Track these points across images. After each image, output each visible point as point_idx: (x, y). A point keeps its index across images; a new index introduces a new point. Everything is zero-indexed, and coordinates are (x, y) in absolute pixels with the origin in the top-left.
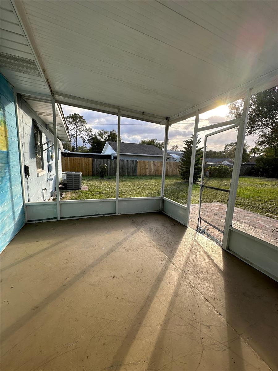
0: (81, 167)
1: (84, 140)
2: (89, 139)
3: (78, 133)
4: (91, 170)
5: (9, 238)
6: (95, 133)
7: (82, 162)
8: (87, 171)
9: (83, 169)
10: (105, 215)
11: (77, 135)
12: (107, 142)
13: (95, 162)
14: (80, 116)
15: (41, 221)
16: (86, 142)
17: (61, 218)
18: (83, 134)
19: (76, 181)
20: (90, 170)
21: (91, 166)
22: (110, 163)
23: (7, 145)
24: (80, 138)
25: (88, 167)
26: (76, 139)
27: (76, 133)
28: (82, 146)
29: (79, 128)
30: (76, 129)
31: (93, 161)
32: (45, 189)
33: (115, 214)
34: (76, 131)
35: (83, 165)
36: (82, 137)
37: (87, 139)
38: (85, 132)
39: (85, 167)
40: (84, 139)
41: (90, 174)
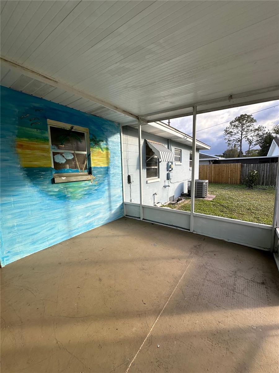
0: (226, 174)
1: (250, 143)
2: (258, 139)
3: (244, 136)
4: (239, 178)
5: (103, 222)
6: (268, 131)
7: (228, 168)
8: (234, 178)
9: (228, 177)
10: (178, 229)
11: (242, 138)
12: (274, 140)
13: (245, 167)
14: (248, 116)
15: (131, 218)
16: (253, 144)
17: (143, 219)
18: (250, 135)
19: (200, 190)
20: (237, 177)
21: (239, 172)
22: (268, 169)
23: (108, 163)
24: (246, 141)
25: (234, 174)
26: (241, 143)
27: (242, 136)
28: (248, 149)
29: (246, 129)
30: (241, 132)
31: (242, 166)
32: (156, 194)
33: (189, 230)
34: (242, 134)
35: (228, 172)
36: (248, 139)
37: (255, 140)
38: (254, 132)
39: (231, 174)
40: (251, 141)
41: (237, 182)
